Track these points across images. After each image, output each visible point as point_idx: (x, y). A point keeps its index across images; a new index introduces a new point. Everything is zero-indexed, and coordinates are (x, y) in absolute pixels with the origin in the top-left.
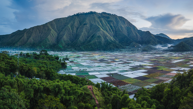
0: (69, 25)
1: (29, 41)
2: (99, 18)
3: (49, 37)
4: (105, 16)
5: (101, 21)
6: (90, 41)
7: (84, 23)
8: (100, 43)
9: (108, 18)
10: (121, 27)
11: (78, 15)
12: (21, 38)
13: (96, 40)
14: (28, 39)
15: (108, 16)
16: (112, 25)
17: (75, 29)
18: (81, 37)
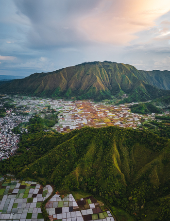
0: (76, 75)
1: (45, 88)
2: (100, 68)
3: (60, 86)
4: (107, 65)
5: (101, 71)
6: (88, 90)
7: (87, 73)
8: (94, 93)
9: (108, 66)
10: (117, 75)
11: (84, 64)
12: (39, 85)
13: (91, 90)
14: (45, 86)
15: (108, 64)
16: (110, 74)
17: (80, 78)
18: (83, 87)
